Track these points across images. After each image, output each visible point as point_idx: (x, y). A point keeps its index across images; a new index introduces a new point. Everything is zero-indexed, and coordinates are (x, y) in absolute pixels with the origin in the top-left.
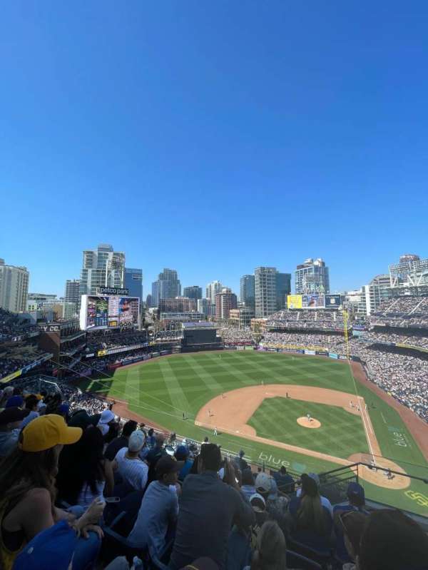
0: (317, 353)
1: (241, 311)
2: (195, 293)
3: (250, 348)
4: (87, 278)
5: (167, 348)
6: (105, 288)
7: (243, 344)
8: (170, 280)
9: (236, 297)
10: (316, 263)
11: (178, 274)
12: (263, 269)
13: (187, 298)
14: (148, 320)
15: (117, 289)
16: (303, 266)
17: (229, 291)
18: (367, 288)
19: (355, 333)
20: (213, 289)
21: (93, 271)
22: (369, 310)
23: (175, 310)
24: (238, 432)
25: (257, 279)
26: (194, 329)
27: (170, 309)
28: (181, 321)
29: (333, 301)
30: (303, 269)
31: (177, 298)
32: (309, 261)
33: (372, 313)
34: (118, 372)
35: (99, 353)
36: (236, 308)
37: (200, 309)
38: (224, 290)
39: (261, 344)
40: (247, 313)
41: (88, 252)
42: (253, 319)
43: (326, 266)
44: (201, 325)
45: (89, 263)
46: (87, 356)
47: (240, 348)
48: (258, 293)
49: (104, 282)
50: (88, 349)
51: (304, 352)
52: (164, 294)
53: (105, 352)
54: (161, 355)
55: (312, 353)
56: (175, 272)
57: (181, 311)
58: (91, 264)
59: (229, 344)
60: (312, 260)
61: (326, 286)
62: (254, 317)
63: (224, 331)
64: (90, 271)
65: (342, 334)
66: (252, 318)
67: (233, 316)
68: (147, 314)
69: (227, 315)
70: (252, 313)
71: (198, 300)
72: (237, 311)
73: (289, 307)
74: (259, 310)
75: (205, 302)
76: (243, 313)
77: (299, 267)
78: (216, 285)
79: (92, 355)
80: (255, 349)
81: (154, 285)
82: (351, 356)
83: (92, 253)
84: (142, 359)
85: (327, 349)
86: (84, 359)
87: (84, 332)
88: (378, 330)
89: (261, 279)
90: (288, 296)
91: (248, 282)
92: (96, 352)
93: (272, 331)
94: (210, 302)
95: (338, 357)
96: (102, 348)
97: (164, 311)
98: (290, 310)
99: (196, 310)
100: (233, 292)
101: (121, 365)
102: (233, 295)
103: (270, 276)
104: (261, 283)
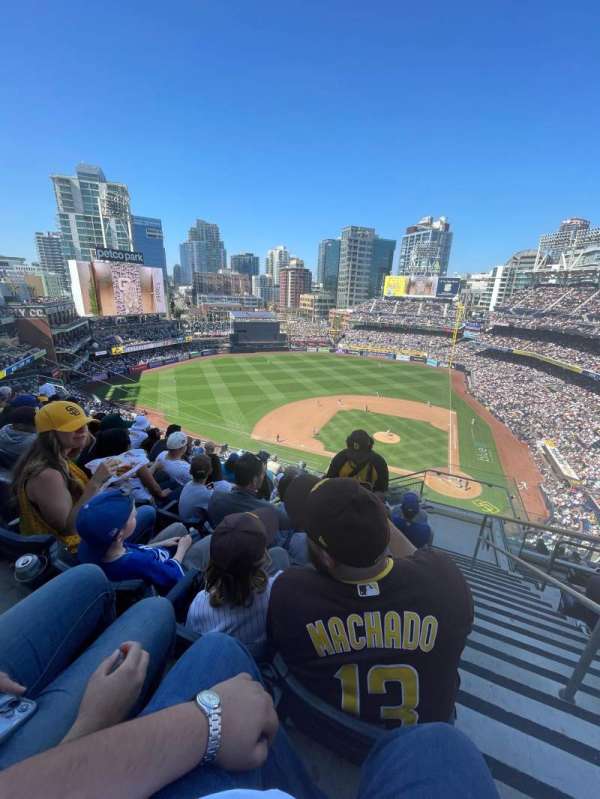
0: (412, 358)
1: (317, 297)
2: (247, 265)
3: (325, 350)
4: (69, 230)
5: (210, 347)
6: (104, 249)
7: (316, 344)
8: (206, 239)
9: (311, 274)
10: (437, 225)
11: (220, 231)
12: (354, 229)
13: (237, 273)
14: (179, 304)
15: (124, 252)
16: (416, 229)
17: (300, 264)
18: (500, 270)
19: (467, 334)
20: (276, 259)
21: (77, 217)
22: (493, 302)
23: (218, 292)
24: (303, 446)
25: (344, 246)
26: (248, 321)
27: (210, 290)
28: (230, 309)
29: (448, 288)
30: (416, 234)
31: (221, 272)
32: (426, 220)
33: (496, 309)
34: (145, 376)
35: (114, 350)
36: (310, 292)
37: (257, 292)
38: (293, 263)
39: (340, 345)
40: (325, 301)
41: (61, 180)
42: (333, 310)
43: (450, 231)
44: (257, 315)
45: (68, 200)
46: (97, 354)
47: (312, 350)
48: (344, 269)
49: (100, 239)
50: (96, 345)
51: (395, 357)
52: (200, 265)
53: (121, 349)
54: (202, 355)
55: (406, 358)
56: (215, 228)
57: (228, 293)
58: (71, 204)
59: (298, 344)
60: (432, 220)
61: (444, 264)
62: (335, 307)
63: (290, 325)
64: (72, 216)
65: (449, 335)
66: (331, 307)
67: (304, 305)
68: (176, 296)
69: (296, 301)
70: (332, 301)
71: (253, 278)
72: (311, 297)
73: (385, 294)
74: (342, 296)
75: (263, 281)
76: (320, 301)
77: (410, 230)
78: (280, 254)
79: (104, 353)
80: (331, 351)
81: (183, 248)
82: (453, 364)
83: (68, 181)
84: (177, 360)
85: (426, 354)
86: (93, 358)
87: (84, 319)
88: (498, 331)
89: (350, 247)
90: (387, 278)
91: (330, 251)
92: (109, 349)
93: (357, 328)
94: (271, 280)
95: (438, 364)
96: (117, 344)
97: (201, 291)
98: (386, 298)
99: (251, 293)
100: (306, 267)
101: (148, 367)
102: (307, 270)
103: (364, 243)
104: (349, 253)
